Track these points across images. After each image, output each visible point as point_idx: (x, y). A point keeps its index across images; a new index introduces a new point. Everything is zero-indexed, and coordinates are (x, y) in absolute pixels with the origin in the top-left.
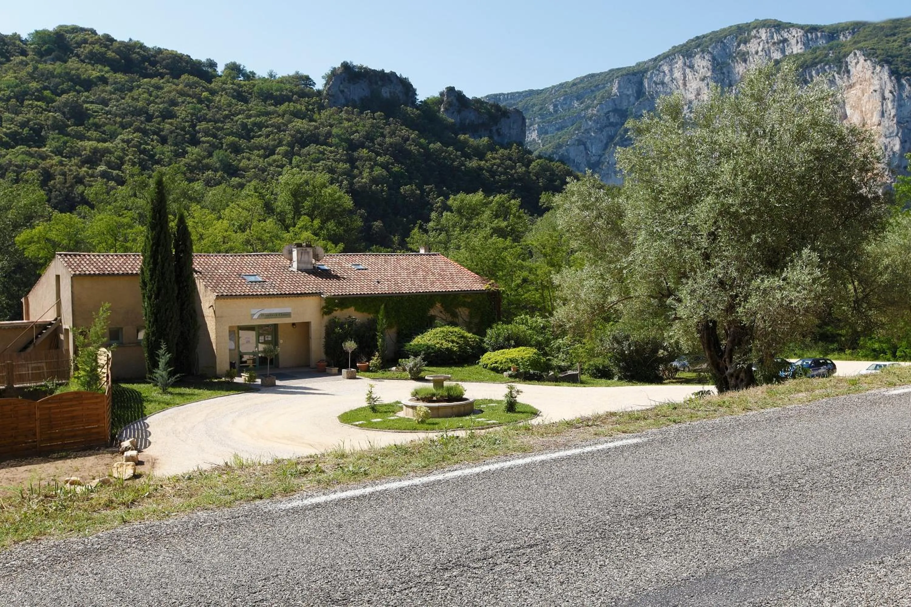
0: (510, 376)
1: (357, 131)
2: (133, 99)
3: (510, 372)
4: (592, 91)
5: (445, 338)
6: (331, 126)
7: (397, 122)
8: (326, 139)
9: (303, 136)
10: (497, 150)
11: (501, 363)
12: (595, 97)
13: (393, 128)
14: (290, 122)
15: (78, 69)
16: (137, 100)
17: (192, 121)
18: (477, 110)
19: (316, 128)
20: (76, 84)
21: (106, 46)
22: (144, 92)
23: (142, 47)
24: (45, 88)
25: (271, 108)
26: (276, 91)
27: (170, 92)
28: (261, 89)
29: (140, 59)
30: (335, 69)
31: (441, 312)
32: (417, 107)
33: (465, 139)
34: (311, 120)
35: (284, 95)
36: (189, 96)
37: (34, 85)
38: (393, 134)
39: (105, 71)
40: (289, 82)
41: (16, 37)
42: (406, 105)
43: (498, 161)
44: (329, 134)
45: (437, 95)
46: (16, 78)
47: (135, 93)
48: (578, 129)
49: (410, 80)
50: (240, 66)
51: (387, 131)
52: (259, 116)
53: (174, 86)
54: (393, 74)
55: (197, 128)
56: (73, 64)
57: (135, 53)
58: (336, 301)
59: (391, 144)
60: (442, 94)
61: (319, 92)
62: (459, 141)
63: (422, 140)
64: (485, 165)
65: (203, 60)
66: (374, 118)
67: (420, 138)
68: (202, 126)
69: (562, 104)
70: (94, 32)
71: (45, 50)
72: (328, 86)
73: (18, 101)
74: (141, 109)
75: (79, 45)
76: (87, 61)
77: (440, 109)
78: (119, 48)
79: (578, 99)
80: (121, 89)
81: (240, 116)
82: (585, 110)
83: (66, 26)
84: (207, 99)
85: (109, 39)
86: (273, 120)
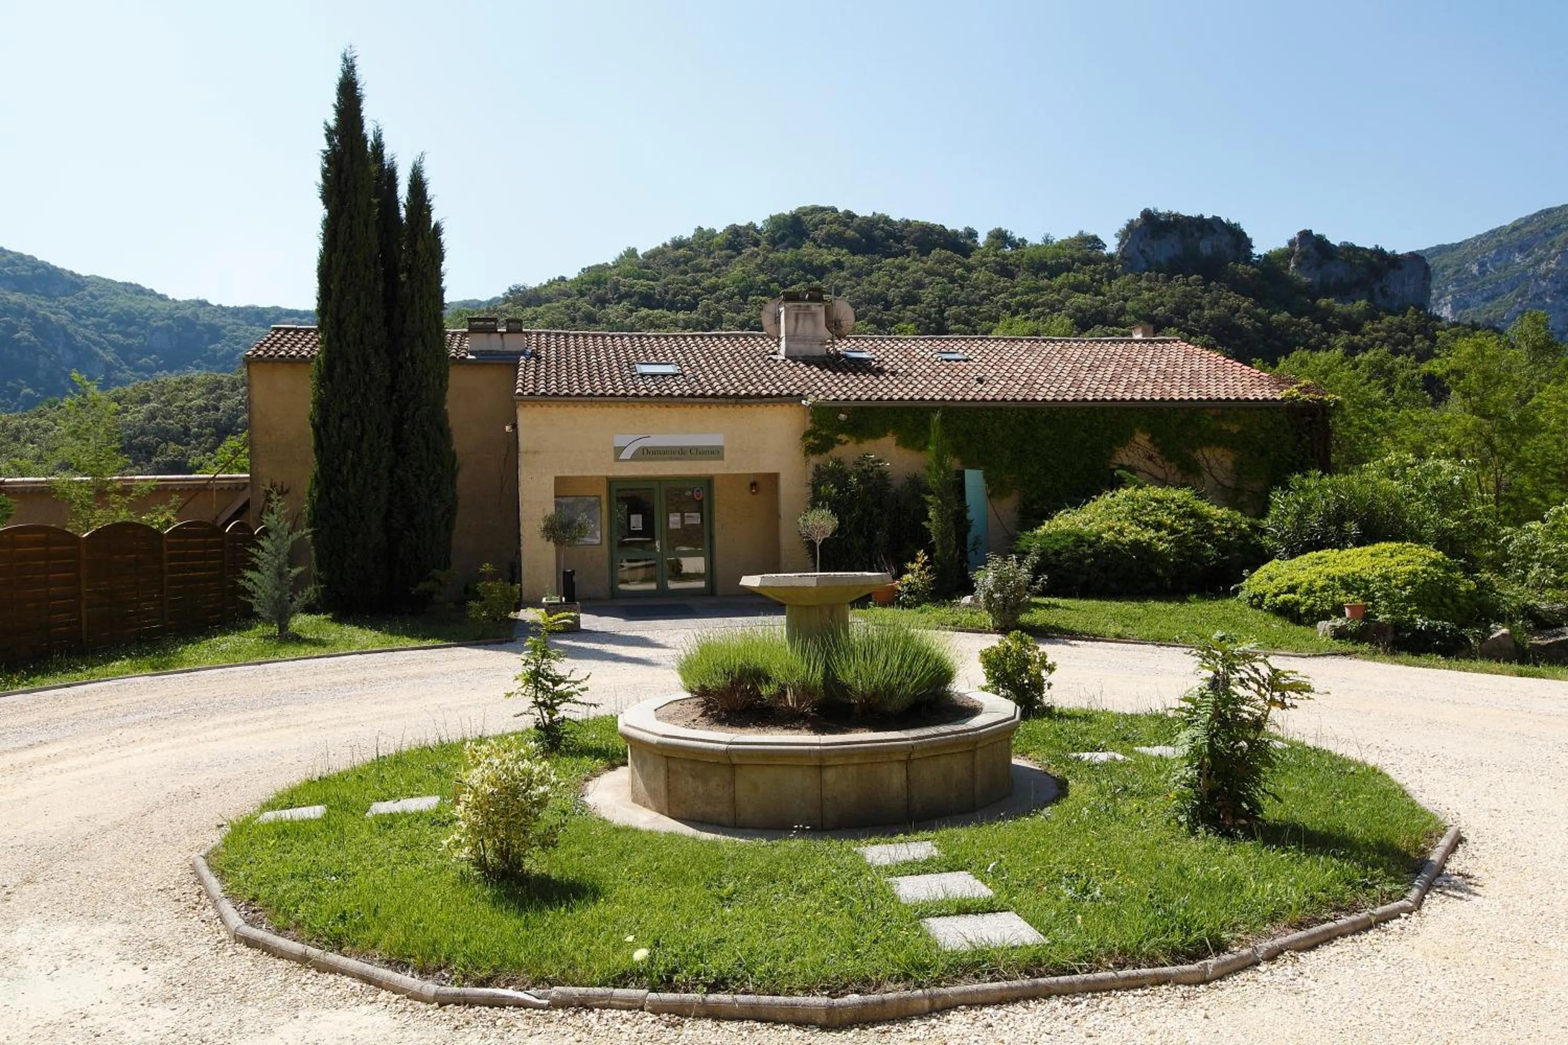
0: (1340, 634)
1: (1162, 304)
2: (871, 283)
3: (1339, 622)
4: (1548, 235)
5: (1134, 516)
6: (1126, 300)
7: (1221, 286)
8: (1116, 318)
9: (1084, 316)
10: (1382, 318)
11: (1310, 592)
12: (1552, 244)
13: (1215, 296)
14: (1068, 297)
15: (811, 255)
16: (876, 285)
17: (940, 306)
18: (1348, 261)
19: (1104, 303)
20: (807, 272)
21: (846, 225)
22: (886, 275)
23: (887, 220)
24: (773, 280)
25: (1044, 283)
26: (1052, 258)
27: (916, 272)
28: (1032, 258)
29: (883, 235)
30: (1132, 221)
31: (1150, 458)
32: (1254, 264)
33: (1328, 305)
34: (1097, 293)
35: (1062, 264)
36: (940, 275)
37: (761, 277)
38: (1215, 303)
39: (842, 254)
40: (1070, 247)
41: (752, 226)
42: (1237, 262)
43: (1384, 334)
44: (1122, 311)
45: (1284, 245)
46: (744, 272)
47: (874, 277)
48: (1521, 295)
49: (1242, 226)
50: (1007, 231)
51: (1207, 297)
52: (1027, 294)
53: (921, 265)
54: (1216, 220)
55: (946, 314)
56: (807, 249)
57: (879, 229)
58: (842, 416)
59: (1212, 319)
60: (1292, 243)
61: (1111, 257)
62: (1319, 308)
63: (1259, 310)
64: (1360, 341)
65: (961, 229)
66: (1188, 285)
67: (1256, 307)
68: (954, 309)
69: (1493, 262)
70: (834, 210)
71: (780, 237)
72: (1123, 246)
73: (741, 297)
74: (879, 295)
75: (816, 227)
76: (823, 245)
77: (1289, 265)
78: (859, 225)
79: (1521, 250)
80: (858, 274)
81: (1002, 296)
82: (1533, 266)
83: (805, 208)
84: (962, 277)
85: (850, 215)
86: (1045, 298)
